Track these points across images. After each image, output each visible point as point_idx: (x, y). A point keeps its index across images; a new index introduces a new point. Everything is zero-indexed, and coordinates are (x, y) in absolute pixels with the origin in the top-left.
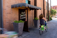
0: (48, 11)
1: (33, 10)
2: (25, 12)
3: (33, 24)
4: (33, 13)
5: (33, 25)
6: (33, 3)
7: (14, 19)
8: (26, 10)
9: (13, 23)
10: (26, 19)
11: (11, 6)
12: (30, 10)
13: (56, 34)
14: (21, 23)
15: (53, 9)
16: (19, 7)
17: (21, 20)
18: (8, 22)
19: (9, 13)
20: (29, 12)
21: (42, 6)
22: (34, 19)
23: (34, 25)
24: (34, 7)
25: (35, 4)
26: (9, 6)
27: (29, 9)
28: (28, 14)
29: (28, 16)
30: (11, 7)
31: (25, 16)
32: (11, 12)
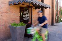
1: (39, 9)
2: (28, 11)
7: (13, 20)
8: (30, 8)
11: (9, 2)
12: (36, 9)
18: (3, 24)
26: (5, 2)
27: (34, 8)
30: (8, 4)
31: (28, 17)
32: (8, 11)
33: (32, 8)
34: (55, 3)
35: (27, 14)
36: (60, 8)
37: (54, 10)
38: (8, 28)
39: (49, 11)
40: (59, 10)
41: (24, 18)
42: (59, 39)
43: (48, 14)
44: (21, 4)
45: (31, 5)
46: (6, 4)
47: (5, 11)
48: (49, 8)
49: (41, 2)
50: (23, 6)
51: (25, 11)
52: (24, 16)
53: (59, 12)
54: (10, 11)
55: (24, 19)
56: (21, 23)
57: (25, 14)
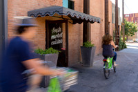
0: (117, 26)
1: (80, 23)
2: (60, 29)
3: (79, 57)
4: (80, 30)
5: (79, 59)
6: (80, 6)
10: (64, 44)
11: (28, 13)
12: (74, 23)
13: (135, 83)
14: (51, 54)
15: (130, 20)
16: (47, 15)
17: (51, 48)
20: (69, 29)
21: (101, 14)
22: (84, 45)
24: (83, 16)
25: (86, 10)
26: (22, 14)
27: (72, 21)
28: (69, 34)
29: (69, 38)
34: (111, 11)
35: (60, 33)
37: (111, 24)
40: (120, 24)
43: (98, 32)
51: (55, 29)
52: (53, 37)
53: (120, 27)
55: (54, 43)
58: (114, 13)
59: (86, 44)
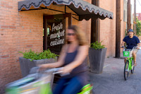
0: (129, 25)
1: (87, 19)
2: (61, 25)
4: (87, 28)
7: (29, 46)
8: (67, 19)
9: (20, 60)
12: (80, 19)
18: (5, 54)
19: (10, 27)
22: (92, 46)
23: (89, 65)
30: (16, 8)
31: (61, 38)
32: (16, 25)
33: (72, 18)
34: (123, 8)
35: (61, 30)
36: (135, 19)
37: (122, 22)
38: (17, 64)
39: (109, 26)
40: (132, 23)
41: (54, 39)
42: (132, 90)
43: (108, 31)
44: (46, 8)
45: (69, 11)
46: (12, 7)
47: (11, 24)
48: (111, 18)
49: (93, 3)
50: (51, 14)
51: (56, 25)
52: (52, 36)
53: (132, 26)
54: (21, 25)
55: (53, 44)
56: (46, 52)
57: (55, 32)
58: (126, 10)
59: (94, 44)
